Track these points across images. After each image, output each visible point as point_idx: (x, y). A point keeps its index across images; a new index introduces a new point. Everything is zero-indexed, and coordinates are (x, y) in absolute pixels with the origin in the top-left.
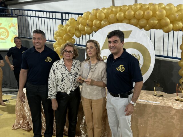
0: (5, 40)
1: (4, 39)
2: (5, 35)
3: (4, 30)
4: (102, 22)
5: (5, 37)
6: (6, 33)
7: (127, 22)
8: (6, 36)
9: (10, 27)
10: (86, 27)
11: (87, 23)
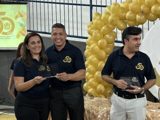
0: (8, 36)
1: (8, 33)
3: (9, 22)
6: (11, 26)
9: (17, 17)
10: (139, 15)
11: (142, 10)
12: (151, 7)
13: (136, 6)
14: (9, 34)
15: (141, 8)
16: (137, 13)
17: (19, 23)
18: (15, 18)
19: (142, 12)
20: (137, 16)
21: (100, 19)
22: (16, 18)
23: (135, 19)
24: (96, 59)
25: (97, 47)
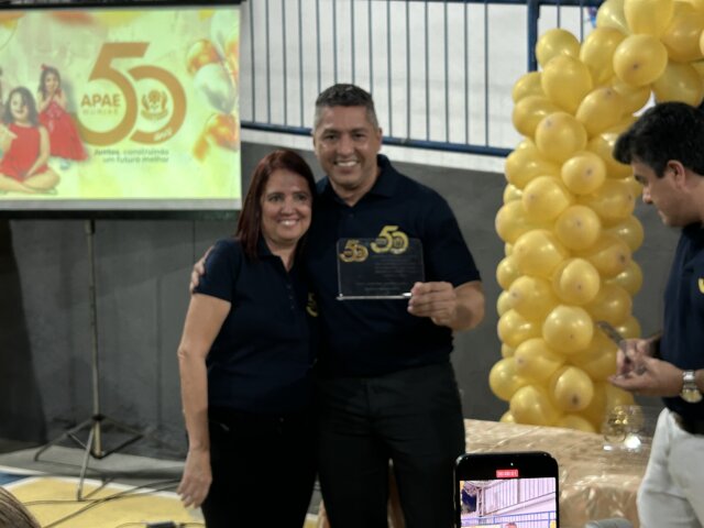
0: (158, 147)
2: (164, 113)
5: (163, 130)
6: (170, 106)
8: (166, 120)
9: (195, 65)
14: (163, 140)
17: (206, 89)
18: (189, 70)
21: (574, 58)
22: (193, 70)
24: (550, 247)
25: (557, 191)
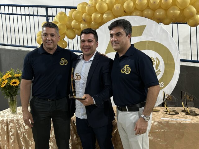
4: (105, 16)
7: (138, 14)
10: (82, 24)
11: (83, 18)
12: (91, 16)
13: (78, 15)
15: (83, 16)
16: (81, 22)
19: (84, 20)
20: (81, 25)
23: (80, 28)
